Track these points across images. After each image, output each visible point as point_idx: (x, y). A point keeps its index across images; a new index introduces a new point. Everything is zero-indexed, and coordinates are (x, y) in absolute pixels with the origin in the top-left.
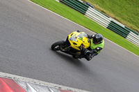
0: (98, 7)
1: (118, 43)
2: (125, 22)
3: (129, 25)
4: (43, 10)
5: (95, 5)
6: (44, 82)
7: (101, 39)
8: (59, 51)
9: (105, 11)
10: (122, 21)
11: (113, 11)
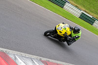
0: (73, 3)
1: (87, 28)
2: (92, 14)
3: (96, 16)
4: (32, 4)
5: (71, 2)
6: (29, 55)
7: (79, 30)
8: (50, 37)
9: (78, 6)
10: (90, 13)
11: (84, 6)
